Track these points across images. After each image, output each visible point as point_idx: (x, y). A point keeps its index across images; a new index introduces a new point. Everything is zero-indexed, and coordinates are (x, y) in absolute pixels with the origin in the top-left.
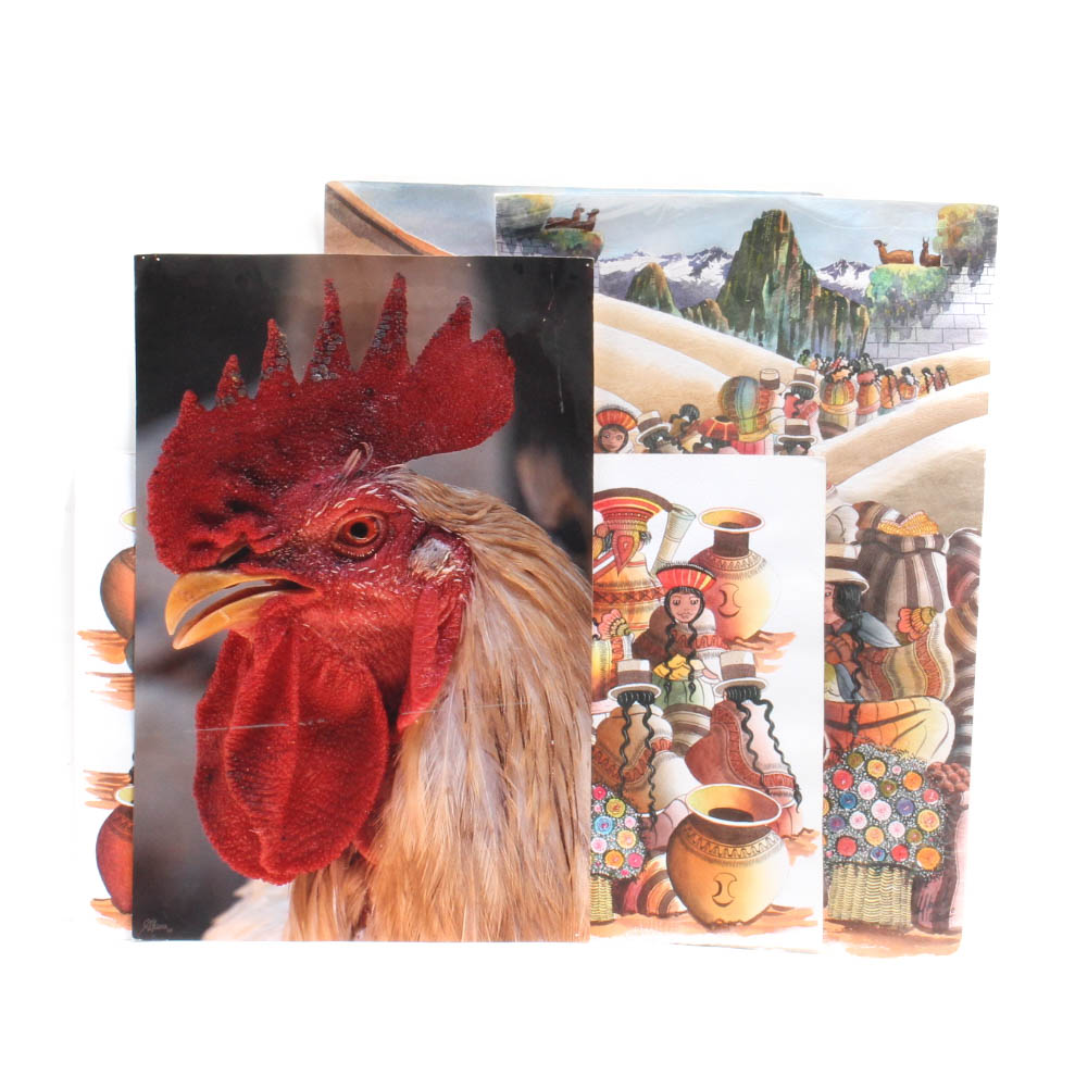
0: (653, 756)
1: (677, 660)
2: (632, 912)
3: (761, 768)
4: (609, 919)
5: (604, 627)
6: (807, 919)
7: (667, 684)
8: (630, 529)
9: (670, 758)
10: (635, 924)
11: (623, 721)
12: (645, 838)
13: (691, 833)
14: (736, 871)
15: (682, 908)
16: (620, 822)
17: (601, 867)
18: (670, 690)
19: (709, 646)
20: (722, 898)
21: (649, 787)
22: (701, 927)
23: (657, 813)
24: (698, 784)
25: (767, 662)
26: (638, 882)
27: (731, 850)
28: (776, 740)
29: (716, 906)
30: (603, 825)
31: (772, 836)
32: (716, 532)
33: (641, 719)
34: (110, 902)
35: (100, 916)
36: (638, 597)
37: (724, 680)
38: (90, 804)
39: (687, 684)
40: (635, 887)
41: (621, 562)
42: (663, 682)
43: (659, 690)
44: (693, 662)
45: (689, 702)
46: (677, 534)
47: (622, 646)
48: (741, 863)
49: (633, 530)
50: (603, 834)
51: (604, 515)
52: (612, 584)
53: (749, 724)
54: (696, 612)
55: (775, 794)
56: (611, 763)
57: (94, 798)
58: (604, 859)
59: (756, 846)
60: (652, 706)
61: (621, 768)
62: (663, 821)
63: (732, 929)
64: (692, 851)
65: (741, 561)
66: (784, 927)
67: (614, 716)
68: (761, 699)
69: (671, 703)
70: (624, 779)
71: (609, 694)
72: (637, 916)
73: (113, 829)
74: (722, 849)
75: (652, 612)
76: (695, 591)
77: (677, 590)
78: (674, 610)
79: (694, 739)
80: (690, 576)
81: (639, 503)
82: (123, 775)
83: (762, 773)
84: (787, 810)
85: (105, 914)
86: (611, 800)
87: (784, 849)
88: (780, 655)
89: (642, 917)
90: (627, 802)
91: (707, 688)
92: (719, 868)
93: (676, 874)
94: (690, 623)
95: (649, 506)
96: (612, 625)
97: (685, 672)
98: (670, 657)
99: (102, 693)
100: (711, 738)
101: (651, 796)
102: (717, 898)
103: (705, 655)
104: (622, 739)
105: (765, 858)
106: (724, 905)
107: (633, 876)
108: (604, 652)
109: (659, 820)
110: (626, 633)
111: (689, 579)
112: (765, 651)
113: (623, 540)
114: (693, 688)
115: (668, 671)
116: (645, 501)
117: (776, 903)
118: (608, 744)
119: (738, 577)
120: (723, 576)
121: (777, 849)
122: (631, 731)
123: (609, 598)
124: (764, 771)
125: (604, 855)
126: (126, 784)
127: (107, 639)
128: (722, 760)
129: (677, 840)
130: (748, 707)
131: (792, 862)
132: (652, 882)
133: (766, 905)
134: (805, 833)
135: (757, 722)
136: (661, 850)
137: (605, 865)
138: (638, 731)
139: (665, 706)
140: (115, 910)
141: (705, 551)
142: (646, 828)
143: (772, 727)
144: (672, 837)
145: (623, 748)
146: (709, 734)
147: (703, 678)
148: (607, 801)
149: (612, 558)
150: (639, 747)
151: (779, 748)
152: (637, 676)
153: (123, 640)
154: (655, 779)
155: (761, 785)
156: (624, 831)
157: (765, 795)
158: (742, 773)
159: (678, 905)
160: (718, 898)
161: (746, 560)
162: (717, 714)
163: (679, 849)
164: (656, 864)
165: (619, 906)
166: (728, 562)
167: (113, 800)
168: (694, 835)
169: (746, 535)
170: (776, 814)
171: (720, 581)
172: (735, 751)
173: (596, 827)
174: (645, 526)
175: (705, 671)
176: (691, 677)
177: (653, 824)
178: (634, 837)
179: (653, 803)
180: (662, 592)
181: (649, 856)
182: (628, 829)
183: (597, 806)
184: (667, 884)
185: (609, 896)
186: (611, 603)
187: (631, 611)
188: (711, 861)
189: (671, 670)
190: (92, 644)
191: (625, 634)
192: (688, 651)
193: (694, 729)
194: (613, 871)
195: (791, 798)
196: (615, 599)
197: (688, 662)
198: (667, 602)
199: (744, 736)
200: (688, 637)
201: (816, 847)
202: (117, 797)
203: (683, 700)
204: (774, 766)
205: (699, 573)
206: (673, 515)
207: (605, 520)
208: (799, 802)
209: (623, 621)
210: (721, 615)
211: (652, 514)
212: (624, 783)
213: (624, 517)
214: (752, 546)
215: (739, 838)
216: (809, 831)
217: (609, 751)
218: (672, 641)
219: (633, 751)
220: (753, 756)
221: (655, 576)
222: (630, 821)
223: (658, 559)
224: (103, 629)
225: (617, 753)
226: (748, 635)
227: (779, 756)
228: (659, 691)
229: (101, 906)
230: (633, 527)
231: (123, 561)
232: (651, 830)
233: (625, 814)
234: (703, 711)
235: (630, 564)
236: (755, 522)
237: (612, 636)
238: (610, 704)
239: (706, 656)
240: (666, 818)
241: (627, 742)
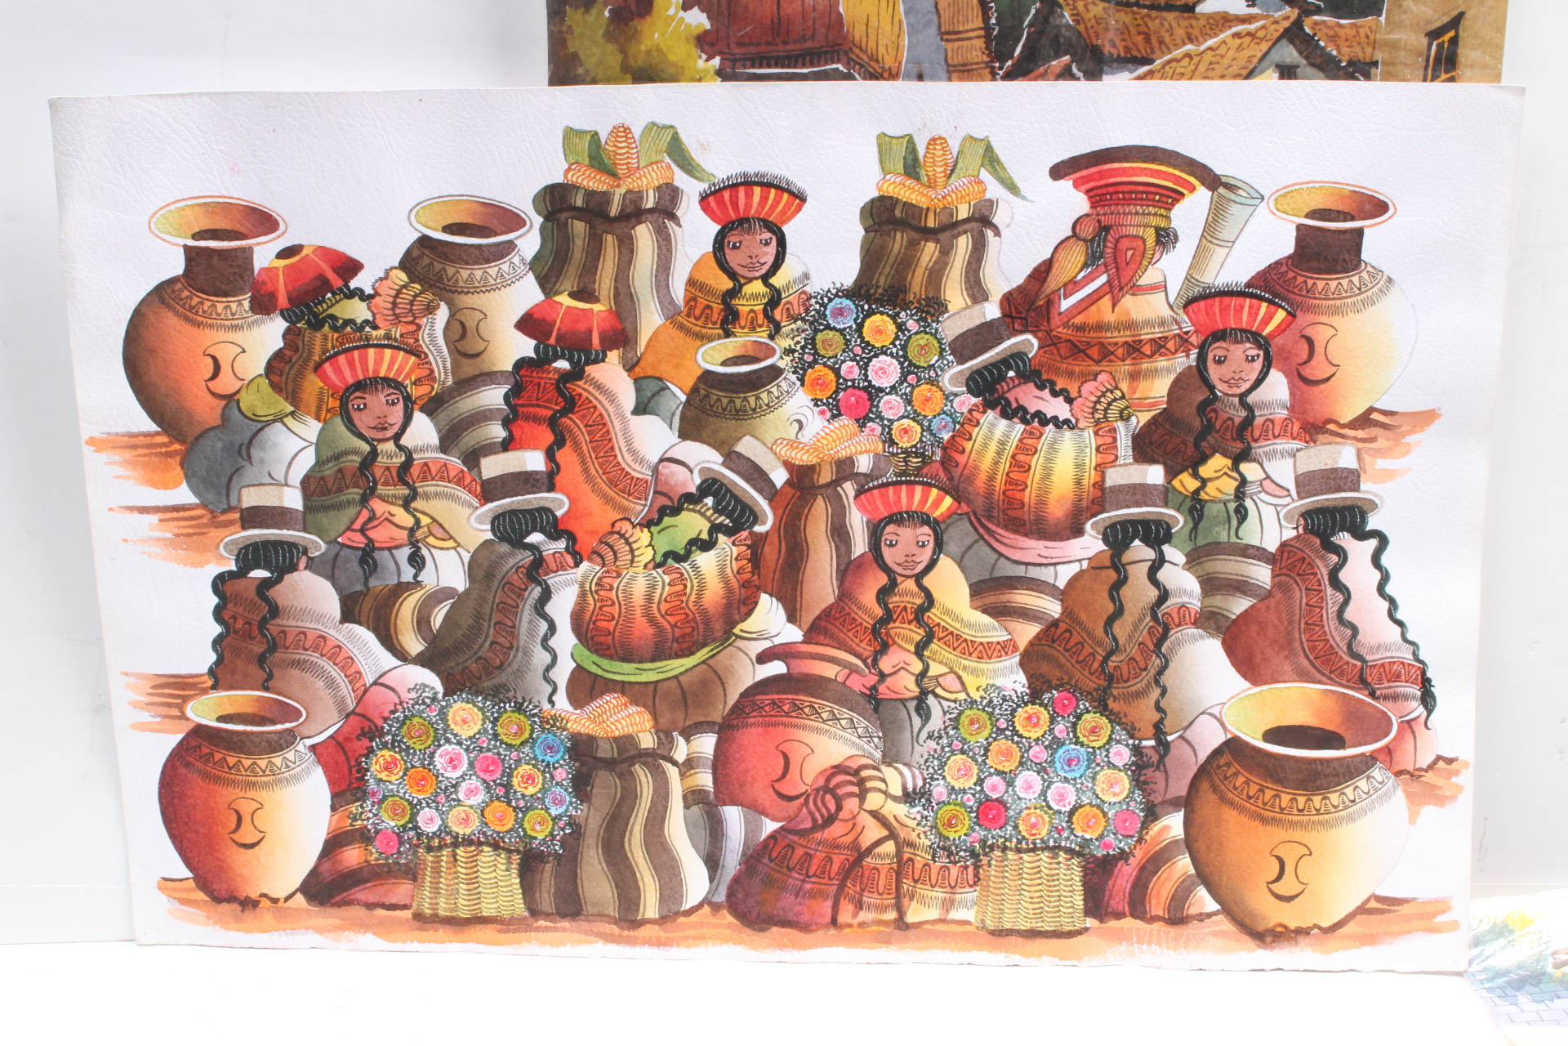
0: (1164, 636)
1: (1217, 463)
2: (1119, 915)
3: (1363, 652)
4: (1078, 926)
5: (1083, 405)
6: (1440, 919)
7: (1196, 507)
8: (1139, 223)
9: (1194, 639)
10: (1122, 937)
11: (1112, 575)
12: (1145, 782)
13: (1232, 771)
14: (1311, 838)
15: (1212, 905)
16: (1100, 756)
17: (1065, 835)
18: (1201, 517)
19: (1275, 437)
20: (1285, 887)
21: (1157, 692)
22: (1247, 938)
23: (1170, 738)
24: (1243, 684)
25: (1381, 463)
26: (1132, 860)
27: (1301, 800)
28: (1392, 602)
29: (1272, 899)
30: (1069, 762)
31: (1377, 773)
32: (1299, 227)
33: (1146, 570)
34: (191, 883)
35: (178, 905)
36: (1147, 350)
37: (1300, 498)
38: (140, 727)
39: (1232, 506)
40: (1127, 870)
41: (1119, 287)
42: (1188, 503)
43: (1181, 519)
44: (1244, 467)
45: (1233, 539)
46: (1227, 231)
47: (1115, 440)
48: (1321, 823)
49: (1145, 226)
50: (1069, 776)
51: (1090, 198)
52: (1100, 327)
53: (1343, 576)
54: (1254, 376)
55: (1386, 698)
56: (1088, 650)
57: (145, 717)
58: (1070, 821)
59: (1349, 791)
60: (1166, 548)
61: (1106, 659)
62: (1179, 751)
63: (1302, 940)
64: (1231, 803)
65: (1345, 282)
66: (1394, 935)
67: (1096, 566)
68: (1368, 528)
69: (1201, 542)
70: (1110, 679)
71: (1088, 526)
72: (1129, 922)
73: (187, 765)
74: (1285, 799)
75: (1173, 377)
76: (1255, 338)
77: (1220, 335)
78: (1214, 372)
79: (1239, 605)
80: (1246, 309)
81: (1157, 174)
82: (197, 676)
83: (1364, 661)
84: (1408, 725)
85: (184, 902)
86: (1086, 716)
87: (1400, 795)
88: (1408, 449)
89: (1139, 923)
90: (1114, 718)
91: (1268, 513)
92: (1278, 833)
93: (1200, 845)
94: (1242, 397)
95: (1177, 180)
96: (1098, 402)
97: (1229, 486)
98: (1203, 459)
99: (142, 541)
100: (1273, 601)
101: (1158, 708)
102: (1275, 887)
103: (1266, 454)
104: (1110, 608)
105: (1364, 812)
106: (1289, 899)
107: (1123, 851)
108: (1080, 451)
109: (1173, 751)
110: (1124, 417)
111: (1246, 314)
112: (1381, 443)
113: (1125, 243)
114: (1242, 514)
115: (1196, 484)
116: (1170, 170)
117: (1384, 891)
118: (1083, 617)
119: (1337, 311)
120: (1308, 309)
121: (1387, 796)
122: (1126, 592)
123: (1094, 352)
124: (1368, 658)
125: (1071, 813)
126: (205, 691)
127: (147, 446)
128: (1290, 642)
129: (1205, 786)
130: (1343, 544)
131: (1413, 819)
132: (1157, 861)
133: (1365, 897)
134: (1441, 764)
135: (1358, 571)
136: (1175, 804)
137: (1072, 831)
138: (1138, 592)
139: (1188, 547)
140: (201, 896)
141: (1278, 263)
142: (1145, 766)
143: (1385, 578)
144: (1196, 779)
145: (1110, 622)
146: (1270, 594)
147: (1263, 496)
148: (1079, 717)
149: (1104, 279)
150: (1140, 620)
151: (1399, 616)
152: (1139, 493)
153: (177, 446)
154: (1168, 678)
155: (1362, 682)
156: (1107, 771)
157: (1369, 700)
158: (1326, 662)
159: (1204, 900)
160: (1278, 888)
161: (1355, 279)
162: (1285, 559)
163: (1207, 800)
164: (1166, 828)
165: (1096, 905)
166: (1320, 284)
167: (184, 717)
168: (1236, 774)
169: (1359, 233)
170: (1387, 735)
171: (1303, 319)
172: (1313, 624)
173: (1058, 765)
174: (1168, 218)
175: (1267, 484)
176: (1240, 494)
177: (1162, 758)
178: (1125, 782)
179: (1161, 721)
180: (1194, 340)
181: (1152, 814)
182: (1115, 767)
183: (1060, 728)
184: (1184, 864)
185: (1078, 887)
186: (1098, 362)
187: (1134, 376)
188: (1265, 821)
189: (1204, 482)
190: (117, 458)
191: (1122, 418)
192: (1237, 447)
193: (1241, 587)
194: (1086, 843)
195: (1415, 704)
196: (1106, 353)
197: (1235, 468)
198: (1202, 358)
199: (1332, 597)
200: (1237, 420)
201: (1461, 789)
202: (189, 713)
203: (1223, 537)
204: (1387, 648)
205: (1264, 305)
206: (1220, 195)
207: (1092, 207)
208: (1430, 712)
209: (1118, 394)
210: (1301, 380)
211: (1182, 195)
212: (1109, 687)
213: (1128, 201)
214: (1370, 251)
215: (1318, 779)
216: (1450, 761)
217: (1085, 629)
218: (1208, 428)
219: (1129, 628)
220: (1349, 632)
221: (1181, 312)
222: (1119, 753)
223: (1189, 278)
224: (135, 429)
225: (1099, 632)
226: (1349, 414)
227: (1398, 629)
228: (1179, 521)
229: (175, 889)
230: (1146, 220)
231: (163, 301)
232: (1158, 767)
233: (1110, 739)
234: (1259, 554)
235: (1136, 290)
236: (1378, 208)
237: (1097, 422)
238: (1090, 545)
239: (1271, 455)
240: (1186, 747)
241: (1119, 612)
